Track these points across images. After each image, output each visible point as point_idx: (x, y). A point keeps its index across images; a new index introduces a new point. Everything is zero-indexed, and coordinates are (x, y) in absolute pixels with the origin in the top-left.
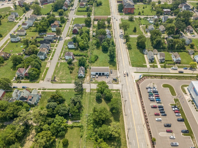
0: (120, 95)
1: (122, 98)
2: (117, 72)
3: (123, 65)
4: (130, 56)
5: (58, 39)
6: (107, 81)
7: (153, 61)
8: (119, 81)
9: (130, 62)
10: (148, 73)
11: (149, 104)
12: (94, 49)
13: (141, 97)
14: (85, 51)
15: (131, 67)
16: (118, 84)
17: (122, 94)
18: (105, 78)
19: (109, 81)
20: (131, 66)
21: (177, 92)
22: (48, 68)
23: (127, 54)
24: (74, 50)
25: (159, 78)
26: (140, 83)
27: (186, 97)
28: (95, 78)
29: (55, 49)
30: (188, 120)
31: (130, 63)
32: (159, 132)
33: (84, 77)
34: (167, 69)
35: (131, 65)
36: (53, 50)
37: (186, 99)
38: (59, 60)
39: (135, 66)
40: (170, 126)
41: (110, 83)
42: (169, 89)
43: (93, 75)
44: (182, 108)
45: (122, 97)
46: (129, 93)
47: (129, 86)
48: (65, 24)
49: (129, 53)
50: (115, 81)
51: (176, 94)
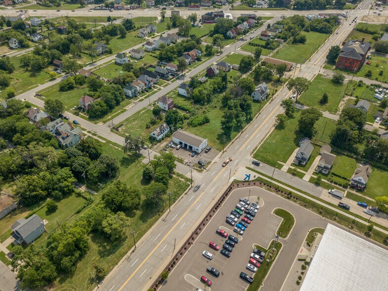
0: (187, 189)
1: (184, 194)
2: (218, 154)
3: (238, 149)
4: (268, 139)
5: (177, 77)
6: (186, 161)
7: (302, 163)
8: (207, 169)
9: (256, 149)
10: (272, 179)
12: (216, 107)
13: (216, 209)
14: (198, 106)
15: (250, 157)
16: (199, 172)
17: (190, 189)
18: (190, 155)
19: (190, 163)
21: (294, 234)
22: (125, 110)
23: (264, 135)
24: (183, 99)
25: (282, 195)
26: (238, 187)
27: (302, 250)
28: (173, 148)
29: (160, 89)
30: (261, 286)
31: (255, 151)
32: (188, 273)
33: (159, 141)
34: (319, 188)
35: (253, 154)
36: (156, 90)
37: (299, 253)
38: (150, 105)
39: (259, 158)
40: (217, 276)
41: (188, 165)
42: (283, 222)
43: (174, 143)
44: (272, 262)
45: (186, 194)
46: (203, 193)
47: (215, 183)
48: (209, 59)
49: (270, 135)
50: (199, 165)
51: (288, 235)
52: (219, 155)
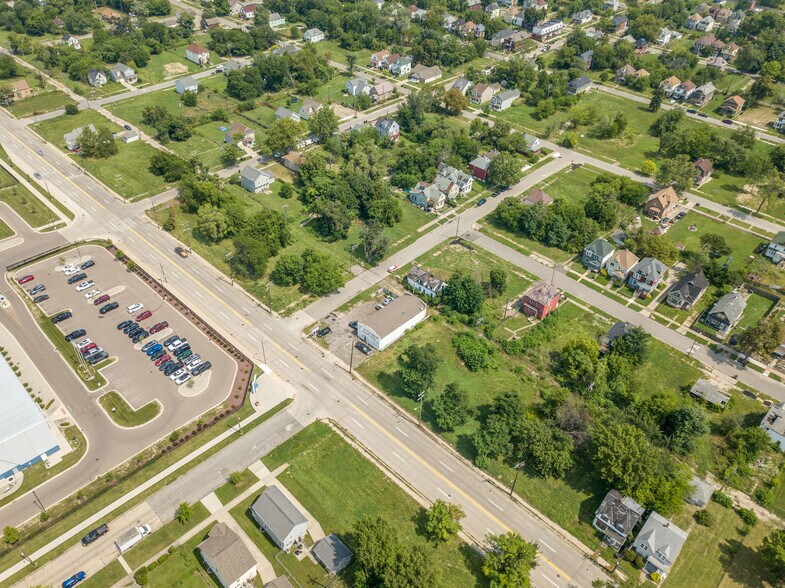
8: (310, 340)
9: (346, 435)
11: (178, 327)
13: (208, 332)
15: (323, 415)
16: (304, 328)
17: (267, 311)
19: (334, 320)
20: (327, 421)
22: (528, 254)
25: (185, 430)
26: (240, 370)
27: (65, 413)
31: (338, 432)
35: (331, 425)
37: (62, 406)
39: (312, 430)
41: (328, 317)
42: (129, 407)
46: (250, 325)
51: (100, 406)
52: (343, 364)
